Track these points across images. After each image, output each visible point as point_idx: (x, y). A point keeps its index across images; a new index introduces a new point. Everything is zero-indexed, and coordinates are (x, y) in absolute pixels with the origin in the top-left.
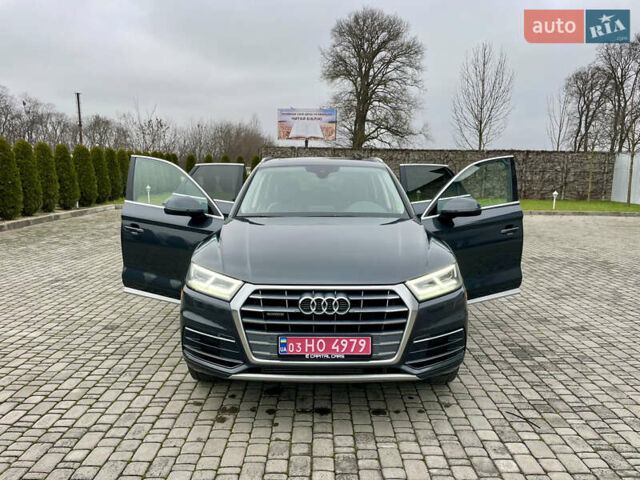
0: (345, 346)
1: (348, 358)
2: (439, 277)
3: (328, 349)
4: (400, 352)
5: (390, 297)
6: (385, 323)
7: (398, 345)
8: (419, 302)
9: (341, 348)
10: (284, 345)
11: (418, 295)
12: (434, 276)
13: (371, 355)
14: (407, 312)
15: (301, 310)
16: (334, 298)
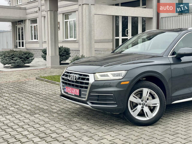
0: (75, 91)
1: (75, 96)
2: (112, 74)
3: (72, 92)
4: (87, 97)
5: (87, 77)
6: (83, 85)
7: (86, 94)
8: (95, 81)
9: (74, 92)
10: (65, 89)
11: (98, 79)
12: (109, 73)
13: (80, 96)
14: (89, 83)
15: (69, 78)
16: (75, 75)
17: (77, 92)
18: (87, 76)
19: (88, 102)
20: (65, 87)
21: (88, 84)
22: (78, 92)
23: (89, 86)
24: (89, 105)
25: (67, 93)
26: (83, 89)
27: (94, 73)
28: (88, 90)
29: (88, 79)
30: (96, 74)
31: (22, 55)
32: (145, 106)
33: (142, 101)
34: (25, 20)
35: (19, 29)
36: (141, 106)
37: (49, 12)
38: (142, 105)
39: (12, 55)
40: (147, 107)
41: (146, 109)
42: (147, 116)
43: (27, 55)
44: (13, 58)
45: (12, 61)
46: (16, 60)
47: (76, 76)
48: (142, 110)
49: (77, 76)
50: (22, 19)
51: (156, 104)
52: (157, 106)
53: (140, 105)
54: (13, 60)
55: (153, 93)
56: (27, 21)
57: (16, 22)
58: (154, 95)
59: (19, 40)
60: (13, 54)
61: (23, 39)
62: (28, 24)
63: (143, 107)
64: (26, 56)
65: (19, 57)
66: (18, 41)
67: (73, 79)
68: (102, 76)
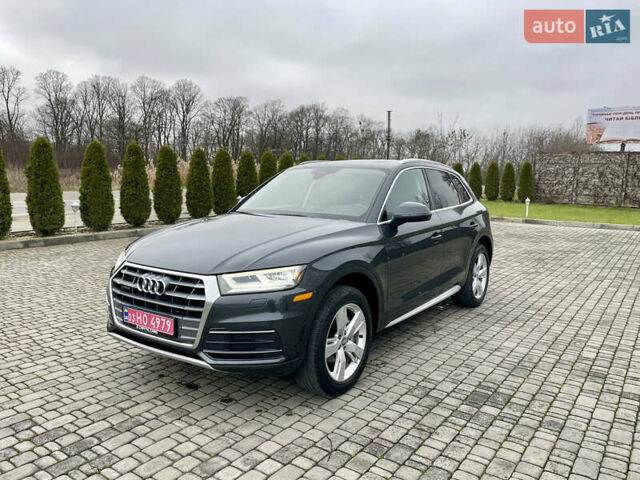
0: (159, 323)
2: (267, 276)
3: (149, 325)
4: (197, 339)
5: (197, 286)
6: (186, 308)
7: (196, 332)
8: (222, 296)
9: (156, 325)
10: (127, 314)
11: (230, 289)
12: (259, 274)
13: (176, 336)
14: (204, 302)
15: (137, 286)
18: (195, 281)
19: (202, 355)
20: (126, 311)
21: (201, 304)
22: (169, 326)
23: (206, 311)
24: (206, 362)
25: (134, 326)
26: (185, 318)
27: (217, 275)
28: (202, 321)
29: (201, 292)
30: (223, 275)
49: (166, 281)
67: (153, 290)
68: (239, 280)
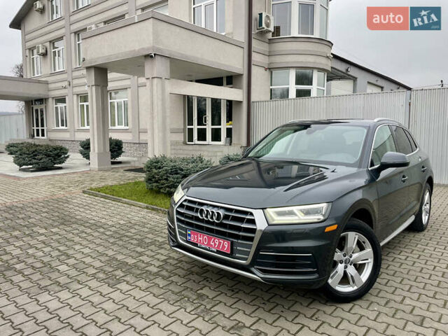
0: (217, 244)
1: (218, 252)
2: (301, 210)
3: (209, 244)
4: (250, 257)
5: (248, 217)
6: (241, 234)
7: (249, 252)
8: (269, 225)
9: (215, 244)
10: (190, 235)
11: (273, 220)
12: (295, 209)
14: (255, 229)
15: (199, 215)
16: (215, 210)
17: (224, 247)
18: (246, 213)
19: (253, 269)
20: (189, 233)
21: (253, 231)
22: (226, 246)
23: (257, 237)
24: (257, 275)
25: (196, 245)
26: (239, 241)
27: (263, 209)
28: (255, 244)
29: (253, 222)
30: (268, 209)
31: (51, 151)
32: (349, 265)
33: (345, 255)
34: (46, 99)
35: (37, 111)
36: (343, 265)
37: (94, 88)
38: (345, 263)
39: (34, 152)
40: (352, 266)
41: (351, 271)
42: (354, 282)
43: (59, 151)
44: (36, 155)
45: (34, 161)
46: (41, 159)
47: (218, 213)
48: (345, 273)
49: (222, 212)
50: (42, 97)
51: (367, 260)
52: (368, 263)
53: (341, 263)
54: (35, 159)
55: (364, 238)
56: (50, 100)
57: (32, 101)
58: (364, 242)
59: (37, 126)
60: (36, 151)
61: (42, 126)
62: (51, 104)
63: (346, 267)
64: (56, 152)
65: (46, 155)
66: (35, 128)
67: (212, 218)
68: (279, 214)
